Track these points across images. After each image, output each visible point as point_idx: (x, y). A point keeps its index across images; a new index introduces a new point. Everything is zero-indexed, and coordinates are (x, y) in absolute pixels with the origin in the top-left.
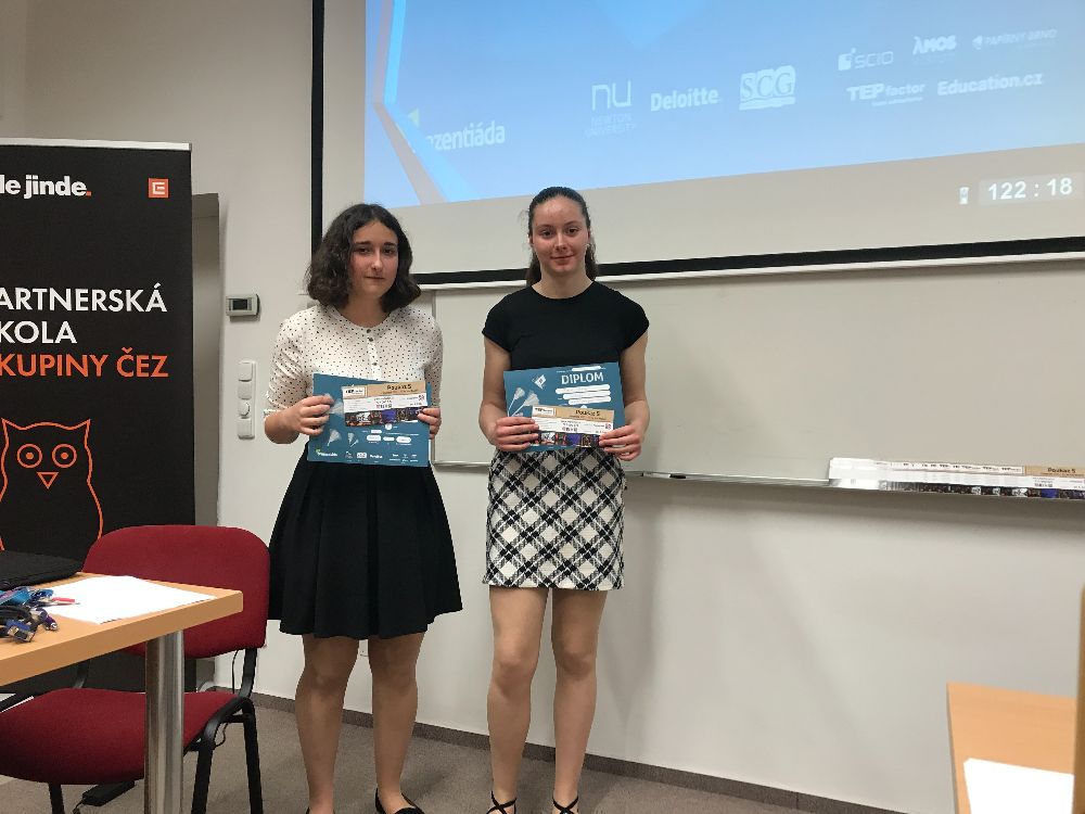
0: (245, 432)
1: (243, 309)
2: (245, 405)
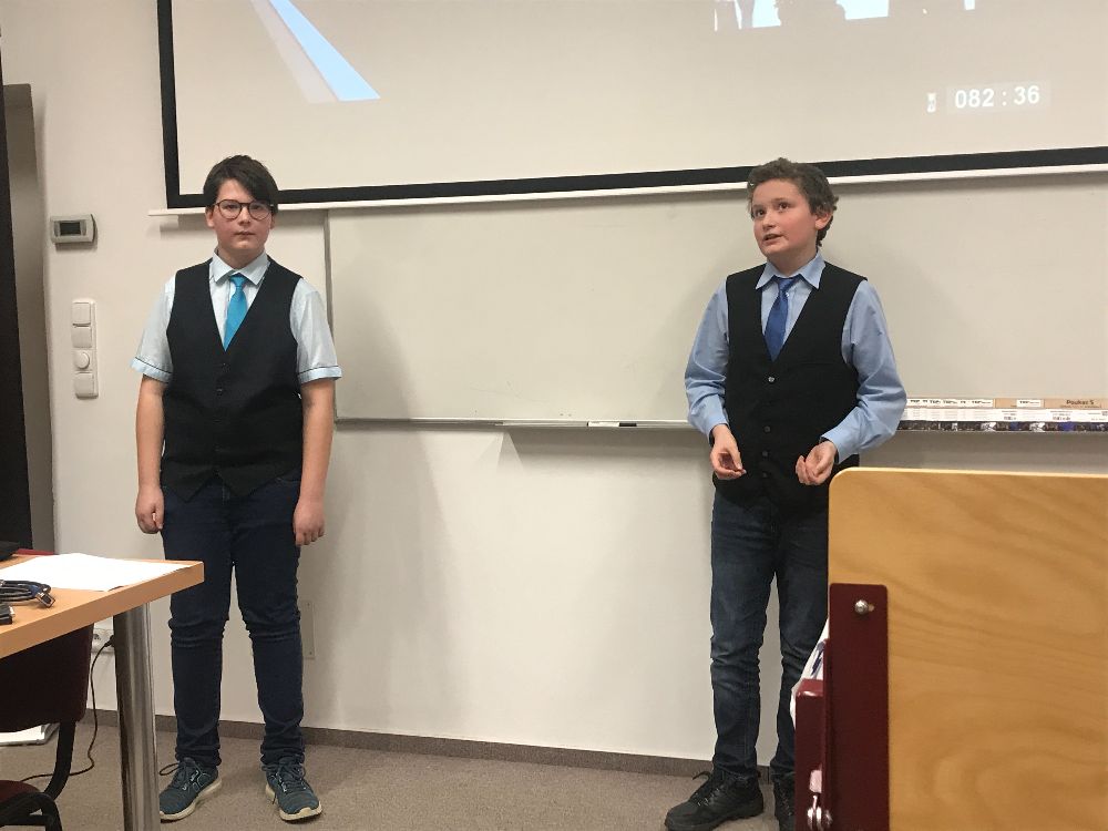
0: (85, 390)
1: (73, 232)
2: (83, 356)
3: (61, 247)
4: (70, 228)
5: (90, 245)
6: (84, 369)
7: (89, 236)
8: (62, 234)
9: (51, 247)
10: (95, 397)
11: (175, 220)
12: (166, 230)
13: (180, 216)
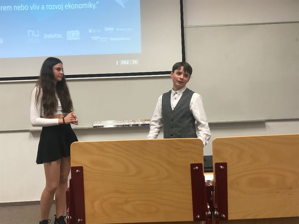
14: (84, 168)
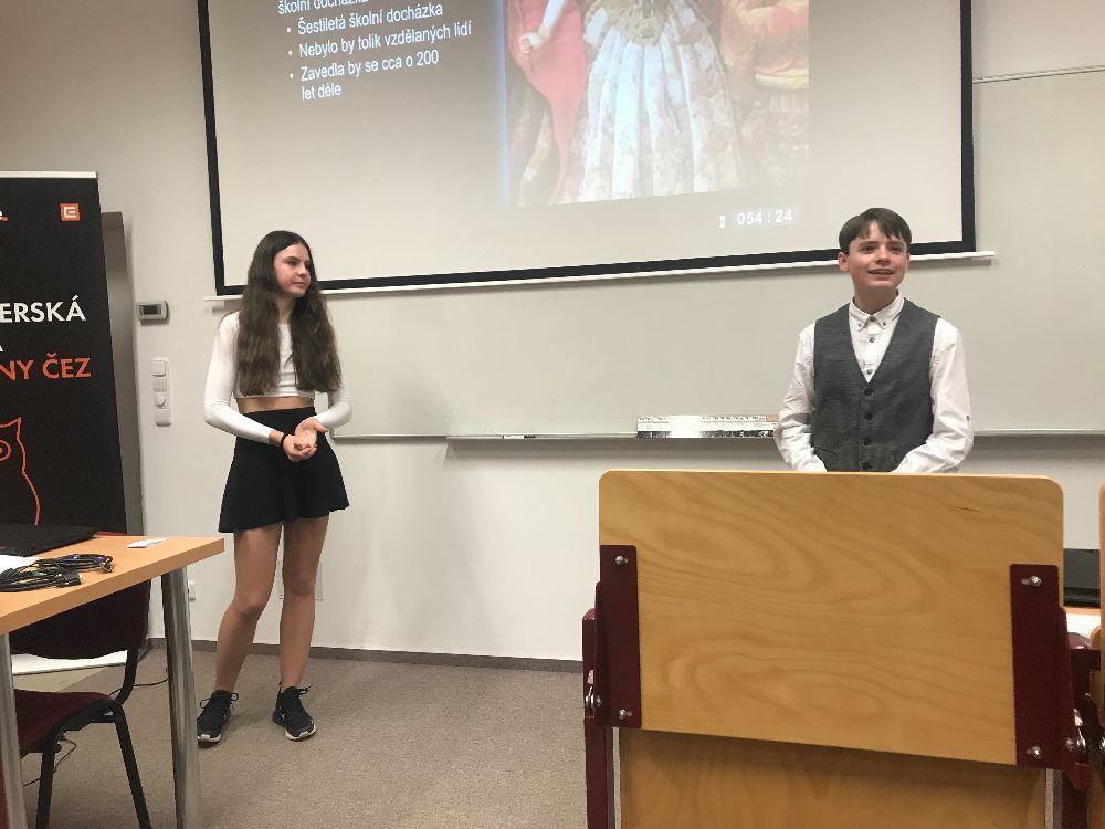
0: (162, 420)
1: (153, 313)
2: (161, 397)
3: (145, 323)
4: (150, 310)
5: (165, 321)
6: (161, 406)
7: (164, 315)
8: (145, 313)
9: (138, 323)
10: (168, 425)
11: (222, 304)
12: (216, 310)
13: (226, 301)
14: (641, 552)
